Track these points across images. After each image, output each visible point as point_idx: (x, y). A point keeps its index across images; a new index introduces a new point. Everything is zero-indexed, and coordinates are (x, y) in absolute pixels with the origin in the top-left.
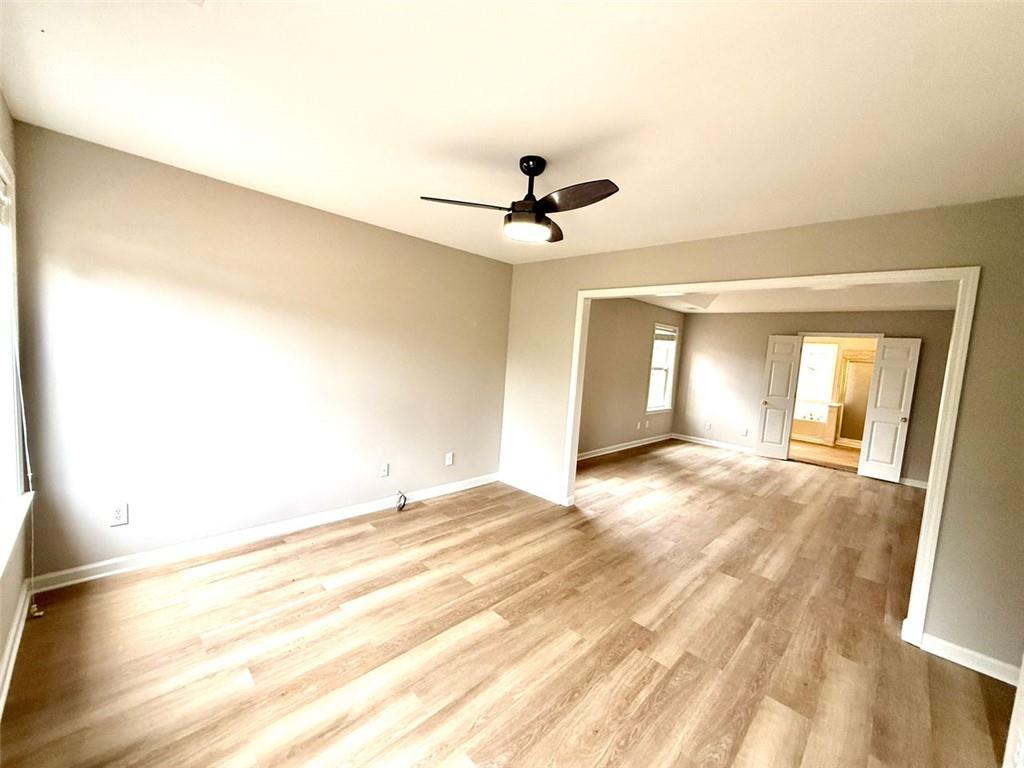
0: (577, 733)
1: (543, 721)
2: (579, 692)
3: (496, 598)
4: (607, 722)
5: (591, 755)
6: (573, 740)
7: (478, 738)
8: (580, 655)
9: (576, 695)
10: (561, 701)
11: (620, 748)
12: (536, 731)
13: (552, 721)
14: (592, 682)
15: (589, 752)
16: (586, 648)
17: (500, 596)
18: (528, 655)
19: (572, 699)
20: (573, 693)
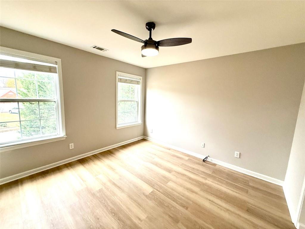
0: (99, 213)
1: (106, 204)
2: (115, 215)
3: (161, 191)
4: (100, 223)
5: (91, 216)
6: (98, 211)
7: (105, 190)
8: (132, 218)
9: (114, 214)
10: (112, 209)
11: (90, 226)
12: (104, 202)
13: (105, 206)
14: (118, 221)
15: (92, 216)
16: (136, 221)
17: (162, 192)
18: (132, 201)
19: (112, 213)
20: (114, 213)
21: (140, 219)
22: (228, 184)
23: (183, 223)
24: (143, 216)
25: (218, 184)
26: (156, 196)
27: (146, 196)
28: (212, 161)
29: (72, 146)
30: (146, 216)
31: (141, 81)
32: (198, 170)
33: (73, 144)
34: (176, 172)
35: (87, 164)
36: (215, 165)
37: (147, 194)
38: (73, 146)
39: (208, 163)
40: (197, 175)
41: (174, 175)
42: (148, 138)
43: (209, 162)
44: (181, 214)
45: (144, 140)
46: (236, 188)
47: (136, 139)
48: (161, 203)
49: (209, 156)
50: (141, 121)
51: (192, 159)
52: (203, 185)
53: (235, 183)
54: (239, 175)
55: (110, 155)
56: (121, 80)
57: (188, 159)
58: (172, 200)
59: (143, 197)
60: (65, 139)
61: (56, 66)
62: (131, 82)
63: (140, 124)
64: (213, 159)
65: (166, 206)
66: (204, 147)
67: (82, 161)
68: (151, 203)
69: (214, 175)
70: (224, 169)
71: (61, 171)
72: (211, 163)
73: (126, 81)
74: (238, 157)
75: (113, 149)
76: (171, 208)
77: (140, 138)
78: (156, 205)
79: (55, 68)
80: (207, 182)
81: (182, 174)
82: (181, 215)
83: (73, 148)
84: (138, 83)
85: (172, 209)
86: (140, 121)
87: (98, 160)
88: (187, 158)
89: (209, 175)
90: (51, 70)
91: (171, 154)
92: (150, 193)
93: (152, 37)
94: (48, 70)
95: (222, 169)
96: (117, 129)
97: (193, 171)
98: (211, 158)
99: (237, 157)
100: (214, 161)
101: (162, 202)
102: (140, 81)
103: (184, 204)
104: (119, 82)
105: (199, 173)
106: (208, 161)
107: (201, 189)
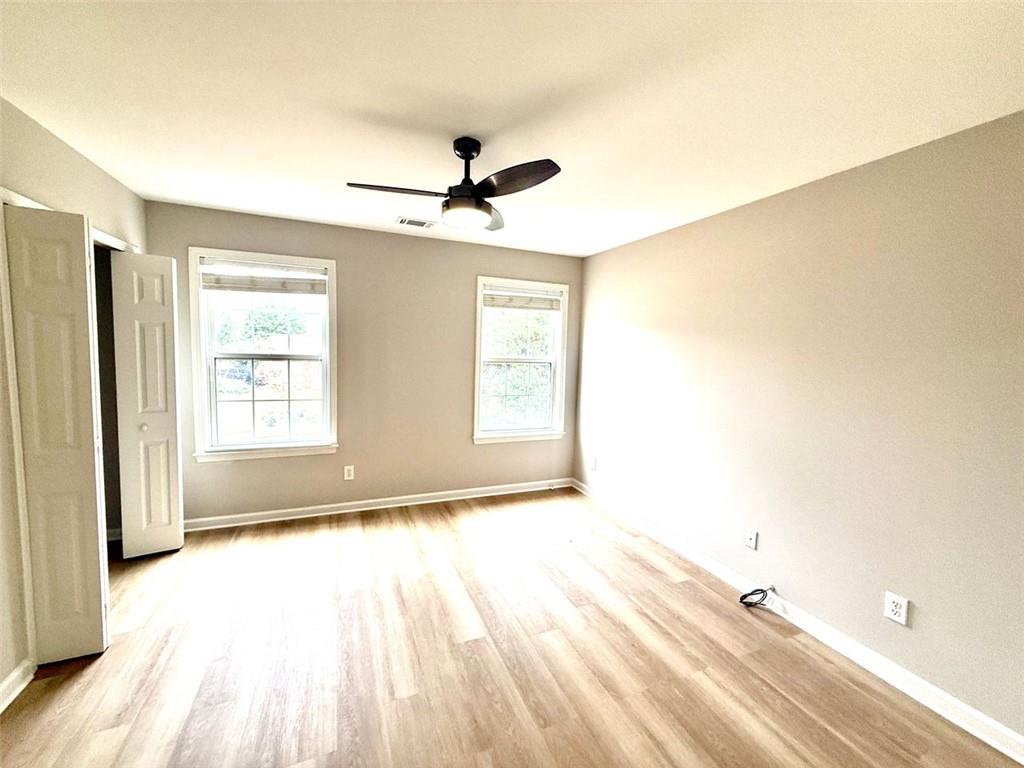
21: (392, 693)
22: (792, 717)
23: (495, 757)
24: (405, 690)
25: (740, 702)
26: (480, 655)
27: (452, 644)
28: (785, 611)
29: (349, 472)
30: (413, 693)
31: (565, 300)
32: (691, 627)
33: (352, 468)
34: (600, 609)
35: (373, 527)
36: (792, 630)
37: (460, 639)
38: (352, 473)
39: (766, 615)
40: (676, 641)
41: (586, 617)
42: (584, 485)
43: (773, 613)
44: (514, 732)
45: (571, 491)
46: (821, 744)
47: (543, 485)
48: (477, 679)
49: (774, 590)
50: (562, 429)
51: (700, 585)
52: (670, 680)
53: (832, 724)
54: (893, 706)
55: (442, 514)
56: (491, 301)
57: (684, 583)
58: (516, 682)
59: (444, 646)
60: (334, 451)
61: (325, 278)
62: (528, 303)
63: (560, 437)
64: (789, 606)
65: (487, 693)
66: (756, 549)
67: (368, 517)
68: (450, 667)
69: (752, 665)
70: (826, 660)
71: (314, 529)
72: (778, 621)
73: (509, 302)
74: (902, 619)
75: (459, 501)
76: (497, 703)
77: (558, 483)
78: (462, 677)
79: (323, 283)
80: (698, 677)
81: (614, 623)
82: (511, 733)
83: (352, 478)
84: (552, 304)
85: (498, 706)
86: (558, 427)
87: (402, 523)
88: (679, 577)
89: (724, 659)
90: (314, 287)
91: (629, 552)
92: (467, 642)
93: (471, 177)
94: (309, 288)
95: (816, 657)
96: (476, 442)
97: (668, 625)
98: (784, 602)
99: (895, 618)
100: (795, 616)
101: (483, 676)
102: (561, 299)
103: (546, 711)
104: (485, 305)
105: (687, 638)
106: (769, 611)
107: (648, 690)
